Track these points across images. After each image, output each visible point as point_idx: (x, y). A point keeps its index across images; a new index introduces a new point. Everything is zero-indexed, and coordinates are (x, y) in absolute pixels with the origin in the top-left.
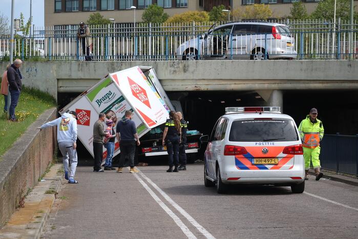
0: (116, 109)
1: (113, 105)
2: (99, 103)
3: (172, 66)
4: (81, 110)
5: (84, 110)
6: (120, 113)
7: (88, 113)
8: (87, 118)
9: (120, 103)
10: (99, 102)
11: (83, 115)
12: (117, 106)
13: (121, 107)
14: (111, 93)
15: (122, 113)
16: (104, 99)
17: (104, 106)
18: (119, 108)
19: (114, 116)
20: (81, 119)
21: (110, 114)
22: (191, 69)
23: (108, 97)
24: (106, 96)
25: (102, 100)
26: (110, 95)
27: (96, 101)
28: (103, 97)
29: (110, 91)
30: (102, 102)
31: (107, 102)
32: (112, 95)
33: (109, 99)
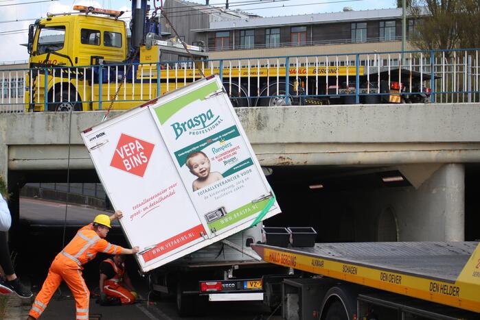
0: (214, 151)
1: (209, 141)
2: (179, 131)
4: (133, 140)
5: (140, 141)
6: (222, 162)
7: (148, 148)
8: (142, 159)
9: (227, 142)
10: (178, 129)
11: (135, 150)
12: (217, 145)
13: (226, 150)
14: (212, 116)
15: (225, 163)
16: (192, 123)
17: (188, 140)
18: (222, 152)
19: (206, 166)
20: (126, 157)
21: (196, 160)
23: (203, 122)
24: (199, 119)
25: (186, 126)
26: (209, 119)
27: (173, 125)
28: (191, 120)
29: (210, 111)
30: (185, 130)
31: (197, 133)
32: (212, 120)
33: (205, 127)
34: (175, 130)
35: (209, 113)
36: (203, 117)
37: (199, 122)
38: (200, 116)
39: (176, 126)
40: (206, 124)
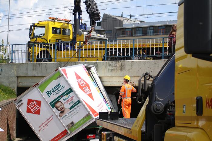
0: (64, 100)
1: (61, 96)
2: (49, 94)
3: (110, 65)
4: (32, 101)
5: (35, 101)
6: (68, 104)
7: (39, 103)
8: (38, 108)
9: (68, 95)
10: (49, 93)
11: (34, 104)
12: (65, 97)
13: (69, 98)
14: (60, 86)
15: (70, 104)
16: (54, 90)
17: (53, 97)
18: (67, 99)
19: (62, 106)
20: (32, 108)
21: (58, 104)
22: (127, 67)
23: (58, 89)
24: (56, 88)
25: (51, 92)
26: (60, 87)
27: (47, 92)
28: (53, 89)
29: (59, 84)
30: (52, 94)
31: (56, 94)
32: (61, 87)
33: (59, 91)
34: (48, 94)
35: (59, 85)
36: (57, 87)
37: (56, 89)
38: (56, 87)
39: (48, 92)
40: (59, 89)
